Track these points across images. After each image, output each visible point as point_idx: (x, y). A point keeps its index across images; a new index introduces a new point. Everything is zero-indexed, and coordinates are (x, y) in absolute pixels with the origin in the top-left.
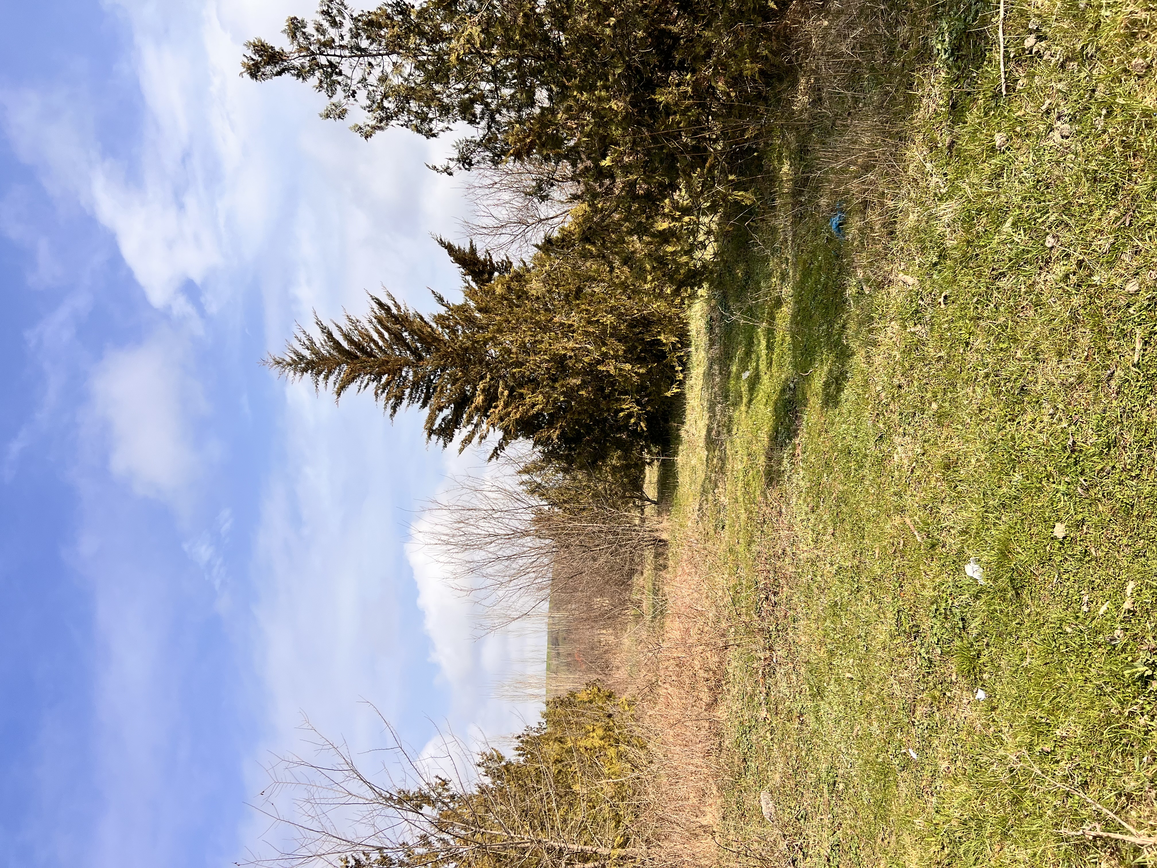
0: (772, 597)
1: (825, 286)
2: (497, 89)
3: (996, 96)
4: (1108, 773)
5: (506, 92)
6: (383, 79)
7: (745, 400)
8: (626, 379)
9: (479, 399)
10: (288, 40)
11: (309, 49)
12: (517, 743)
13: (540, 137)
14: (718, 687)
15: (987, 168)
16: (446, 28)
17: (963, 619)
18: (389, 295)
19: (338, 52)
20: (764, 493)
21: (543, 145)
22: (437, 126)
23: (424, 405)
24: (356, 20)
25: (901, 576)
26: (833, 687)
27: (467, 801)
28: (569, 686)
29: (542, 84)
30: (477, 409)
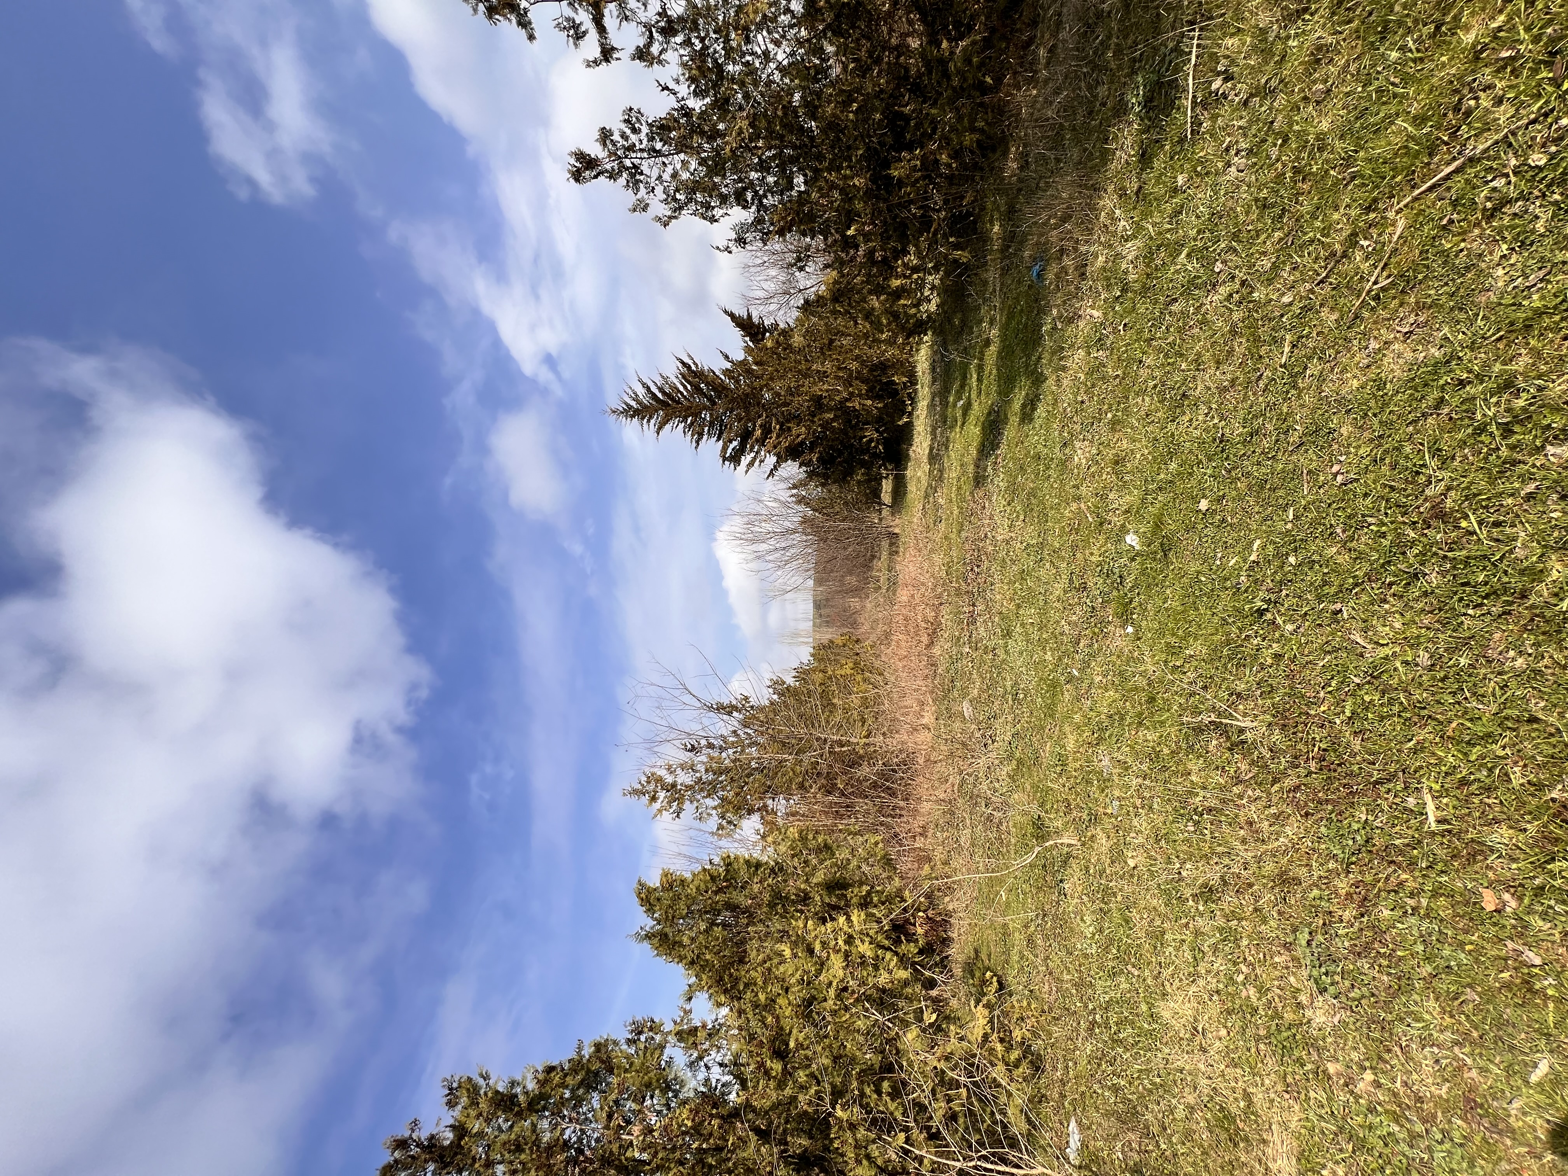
0: (976, 569)
1: (1026, 326)
2: (764, 177)
3: (1182, 140)
4: (1224, 679)
5: (771, 179)
6: (675, 175)
7: (959, 423)
8: (869, 412)
9: (758, 433)
10: (601, 148)
11: (616, 154)
12: (794, 674)
13: (798, 215)
14: (934, 633)
15: (1168, 208)
16: (721, 126)
17: (1120, 577)
18: (689, 356)
19: (639, 155)
20: (972, 493)
21: (801, 222)
22: (718, 212)
23: (718, 439)
24: (650, 125)
25: (1074, 548)
26: (1018, 629)
27: (762, 709)
28: (829, 636)
29: (800, 169)
30: (757, 440)
